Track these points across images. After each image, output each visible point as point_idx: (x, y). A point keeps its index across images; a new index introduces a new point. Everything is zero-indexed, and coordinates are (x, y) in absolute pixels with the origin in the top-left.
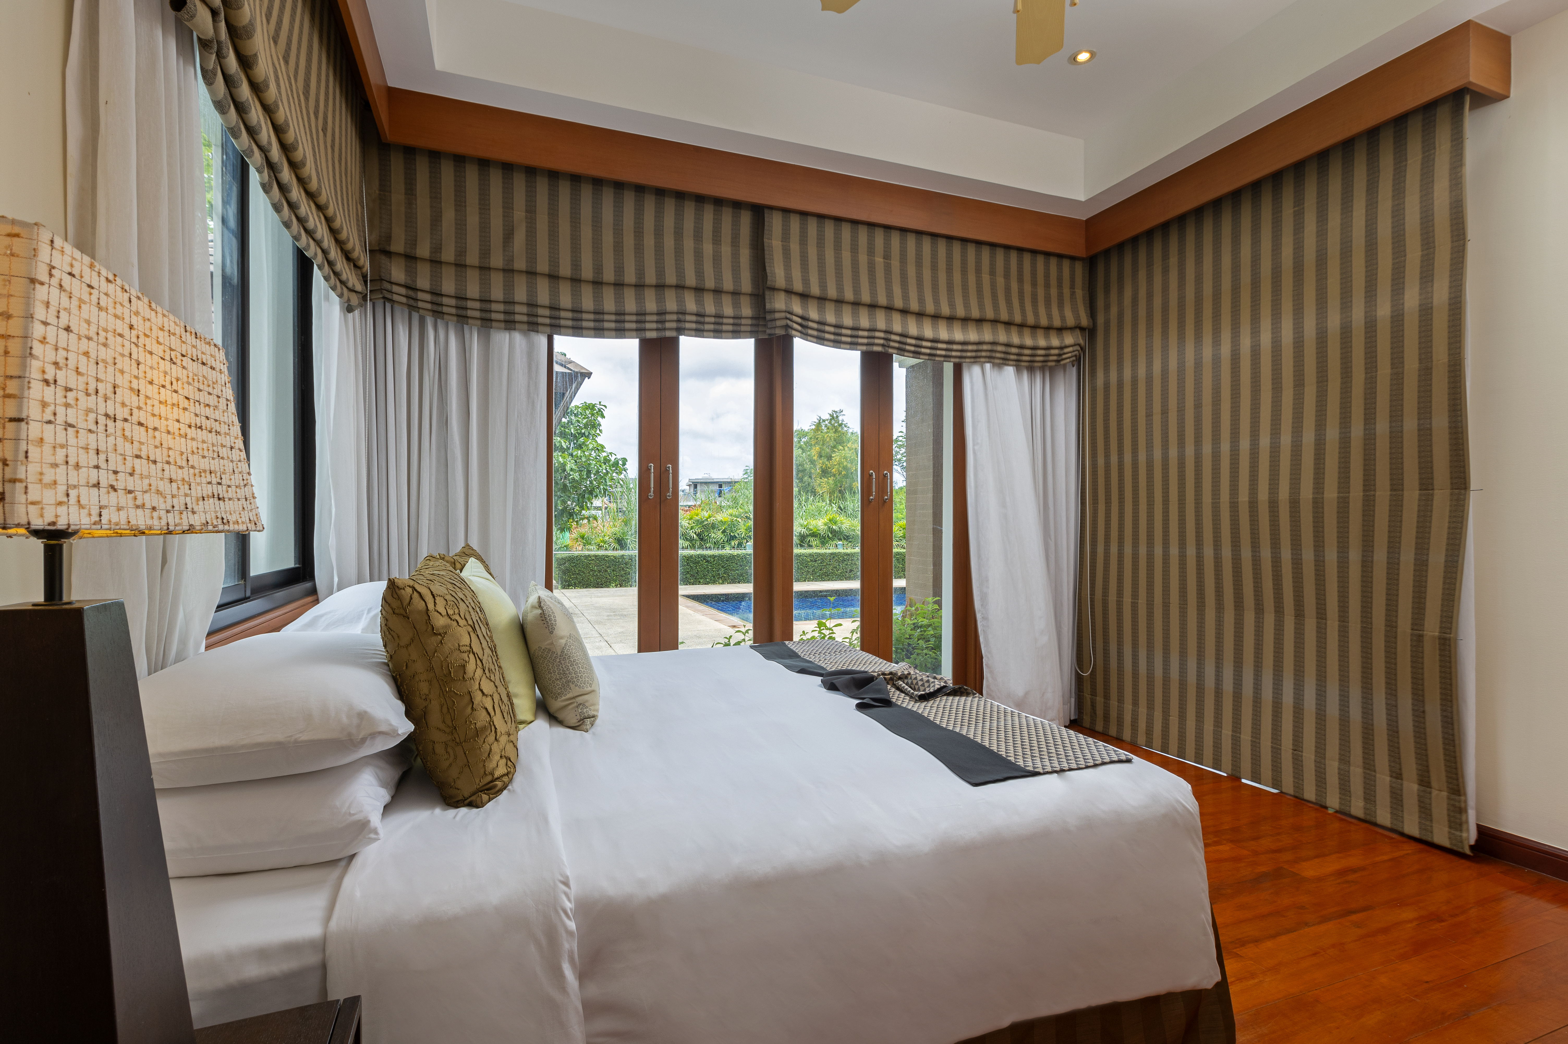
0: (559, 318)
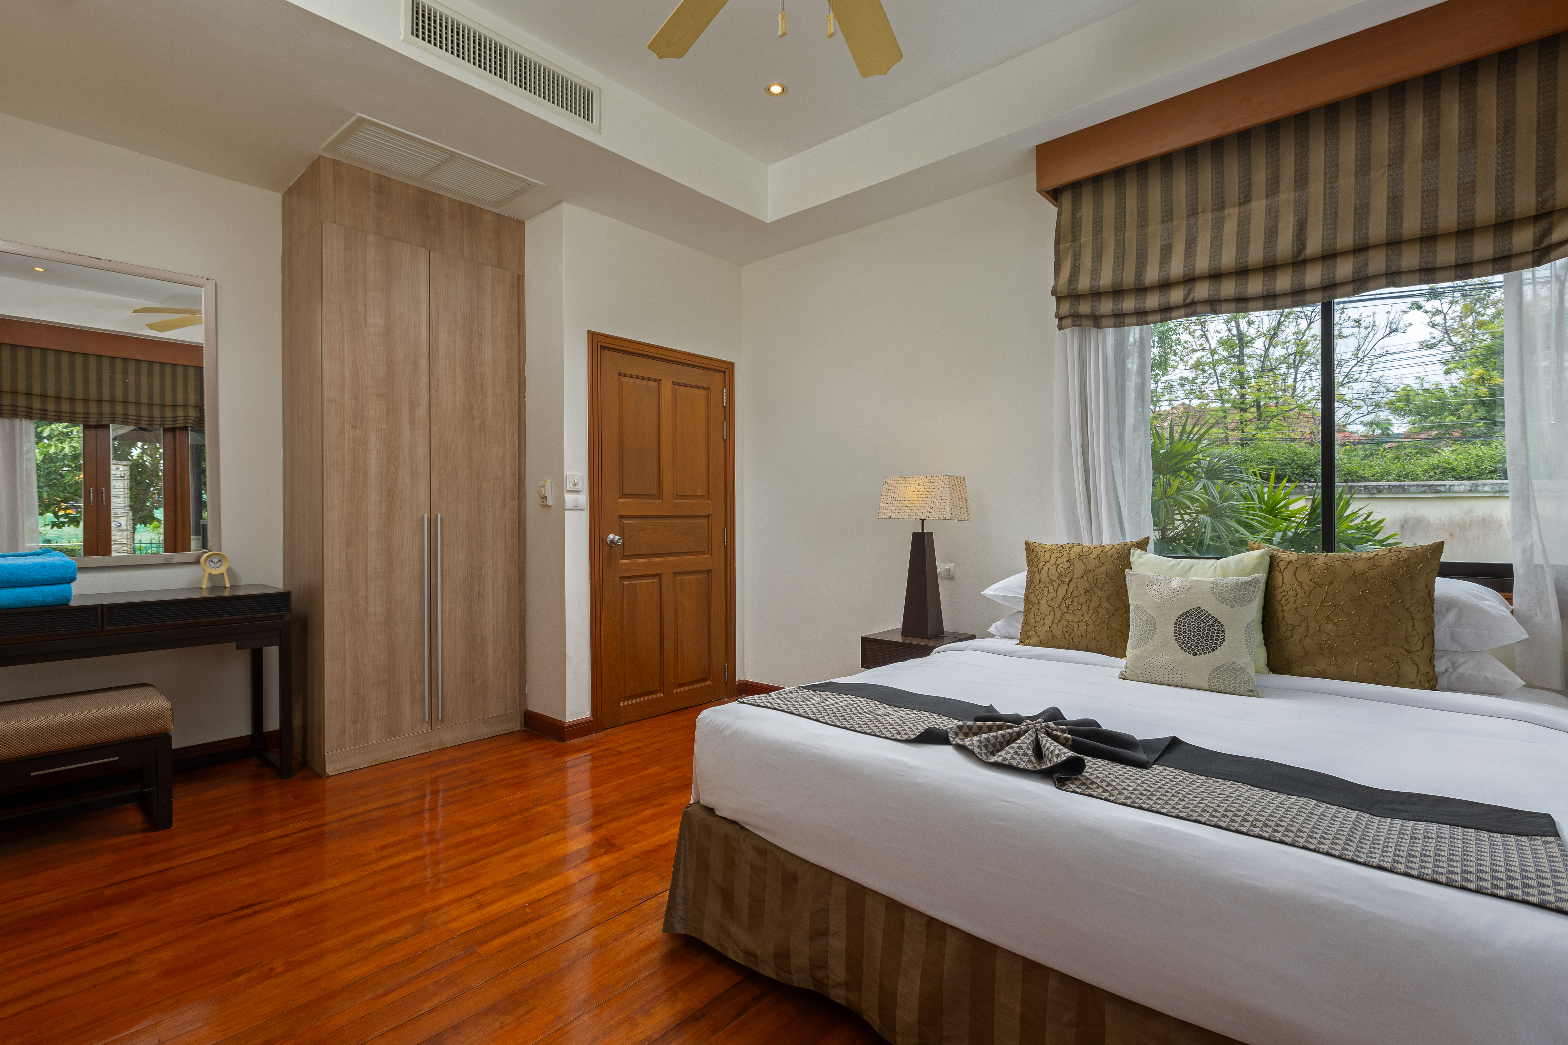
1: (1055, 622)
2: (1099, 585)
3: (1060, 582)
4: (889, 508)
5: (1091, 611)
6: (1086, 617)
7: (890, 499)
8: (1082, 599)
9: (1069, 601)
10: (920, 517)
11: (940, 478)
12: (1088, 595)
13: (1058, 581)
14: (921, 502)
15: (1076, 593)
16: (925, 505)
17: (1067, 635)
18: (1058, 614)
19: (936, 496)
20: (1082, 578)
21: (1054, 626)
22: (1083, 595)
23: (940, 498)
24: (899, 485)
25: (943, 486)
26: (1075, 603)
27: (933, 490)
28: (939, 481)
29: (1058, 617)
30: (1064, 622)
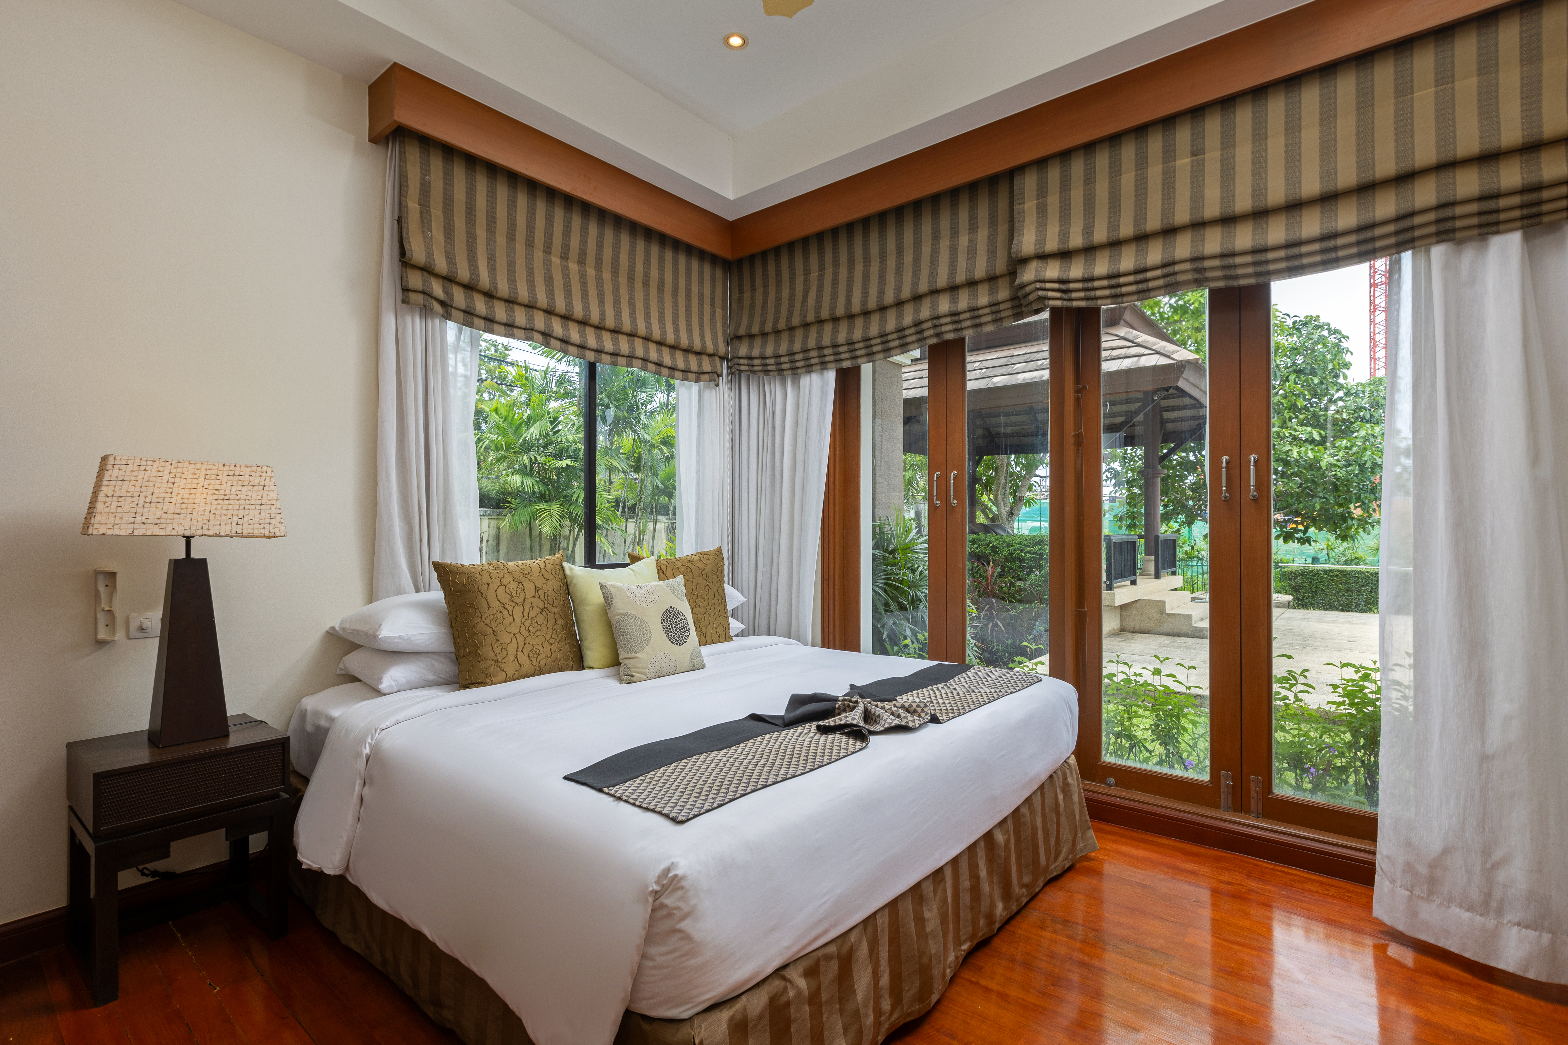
0: (840, 353)
1: (520, 649)
2: (550, 601)
3: (514, 604)
4: (125, 515)
5: (550, 630)
6: (548, 637)
7: (130, 499)
8: (540, 618)
9: (528, 623)
10: (181, 533)
11: (254, 469)
12: (544, 613)
13: (512, 603)
14: (214, 507)
15: (532, 614)
16: (226, 512)
17: (534, 660)
18: (521, 639)
19: (248, 497)
20: (534, 597)
21: (520, 653)
22: (539, 615)
23: (260, 502)
24: (154, 473)
25: (262, 483)
26: (534, 624)
27: (240, 488)
28: (253, 474)
29: (521, 643)
30: (528, 647)
